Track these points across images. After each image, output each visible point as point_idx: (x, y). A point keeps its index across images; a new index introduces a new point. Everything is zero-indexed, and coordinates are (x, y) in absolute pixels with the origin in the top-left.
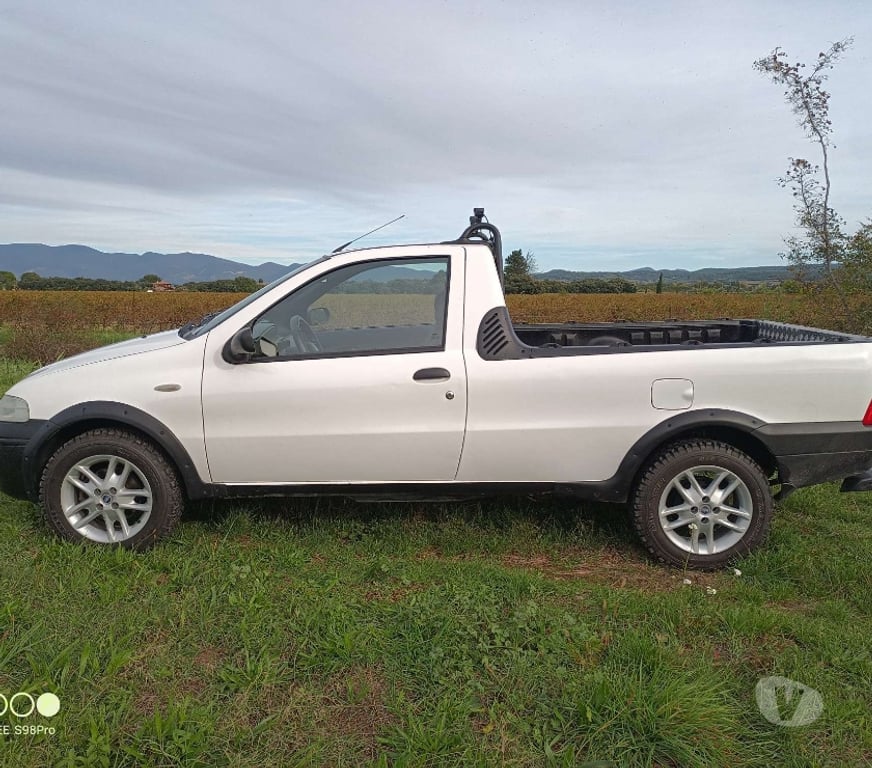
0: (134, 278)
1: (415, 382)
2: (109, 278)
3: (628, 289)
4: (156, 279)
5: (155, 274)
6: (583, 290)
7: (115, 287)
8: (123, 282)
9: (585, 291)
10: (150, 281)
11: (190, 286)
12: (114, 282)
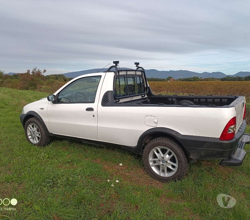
0: (165, 78)
1: (86, 111)
2: (159, 78)
4: (171, 78)
5: (171, 76)
7: (161, 80)
8: (162, 79)
10: (169, 78)
11: (180, 80)
12: (160, 79)
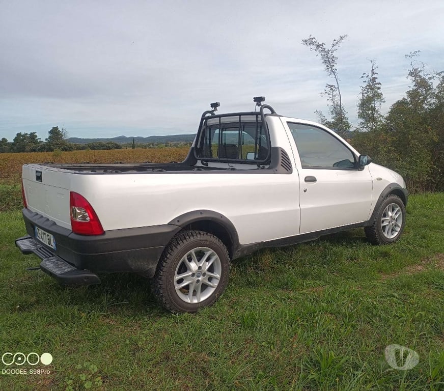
3: (118, 147)
6: (93, 148)
9: (94, 149)
